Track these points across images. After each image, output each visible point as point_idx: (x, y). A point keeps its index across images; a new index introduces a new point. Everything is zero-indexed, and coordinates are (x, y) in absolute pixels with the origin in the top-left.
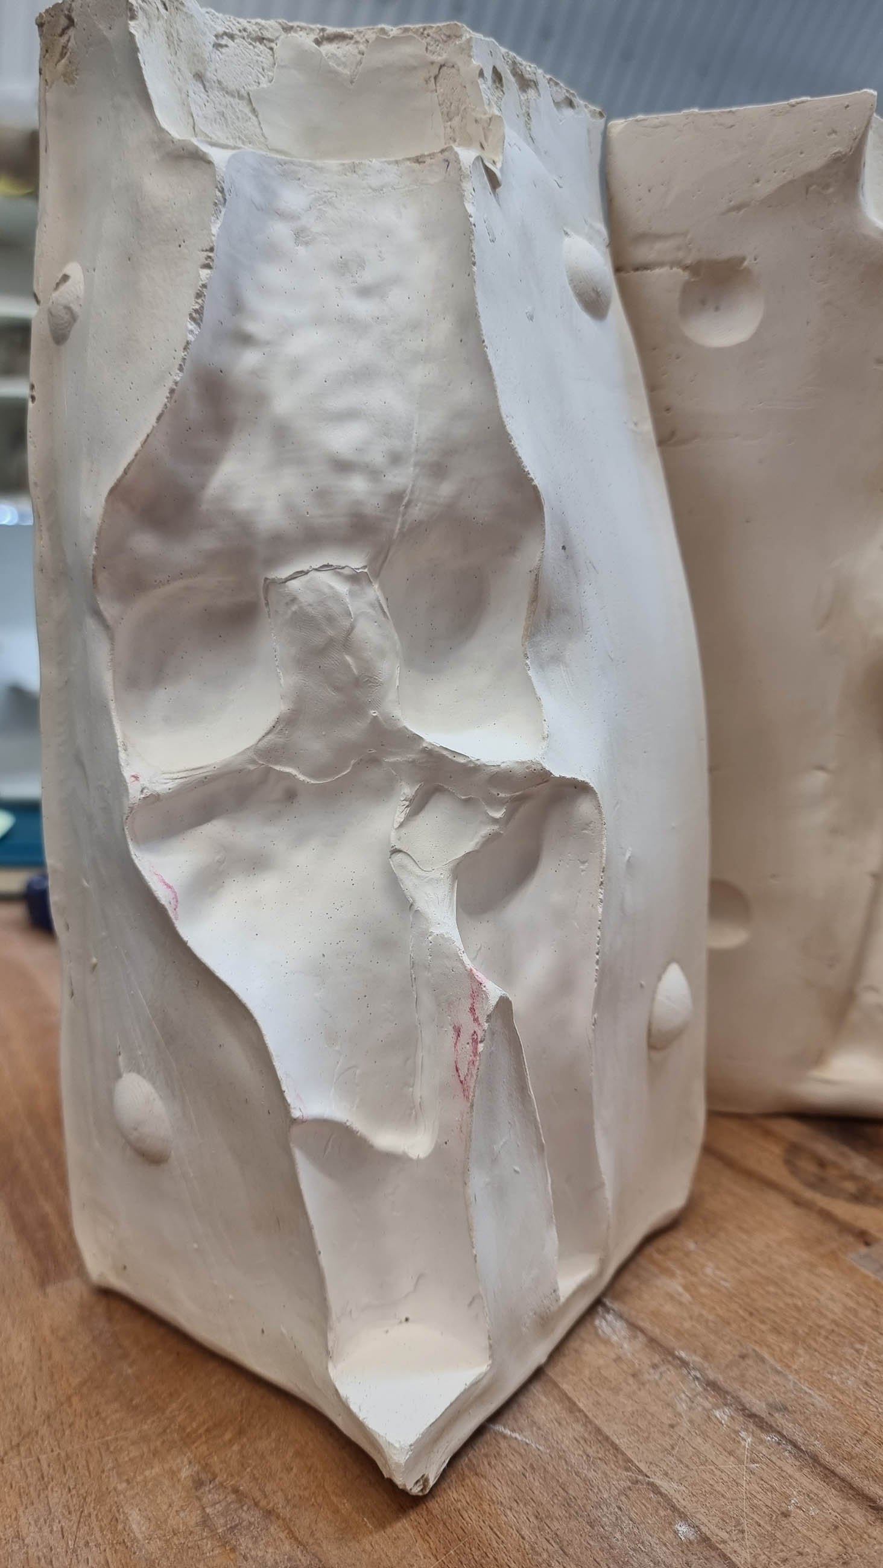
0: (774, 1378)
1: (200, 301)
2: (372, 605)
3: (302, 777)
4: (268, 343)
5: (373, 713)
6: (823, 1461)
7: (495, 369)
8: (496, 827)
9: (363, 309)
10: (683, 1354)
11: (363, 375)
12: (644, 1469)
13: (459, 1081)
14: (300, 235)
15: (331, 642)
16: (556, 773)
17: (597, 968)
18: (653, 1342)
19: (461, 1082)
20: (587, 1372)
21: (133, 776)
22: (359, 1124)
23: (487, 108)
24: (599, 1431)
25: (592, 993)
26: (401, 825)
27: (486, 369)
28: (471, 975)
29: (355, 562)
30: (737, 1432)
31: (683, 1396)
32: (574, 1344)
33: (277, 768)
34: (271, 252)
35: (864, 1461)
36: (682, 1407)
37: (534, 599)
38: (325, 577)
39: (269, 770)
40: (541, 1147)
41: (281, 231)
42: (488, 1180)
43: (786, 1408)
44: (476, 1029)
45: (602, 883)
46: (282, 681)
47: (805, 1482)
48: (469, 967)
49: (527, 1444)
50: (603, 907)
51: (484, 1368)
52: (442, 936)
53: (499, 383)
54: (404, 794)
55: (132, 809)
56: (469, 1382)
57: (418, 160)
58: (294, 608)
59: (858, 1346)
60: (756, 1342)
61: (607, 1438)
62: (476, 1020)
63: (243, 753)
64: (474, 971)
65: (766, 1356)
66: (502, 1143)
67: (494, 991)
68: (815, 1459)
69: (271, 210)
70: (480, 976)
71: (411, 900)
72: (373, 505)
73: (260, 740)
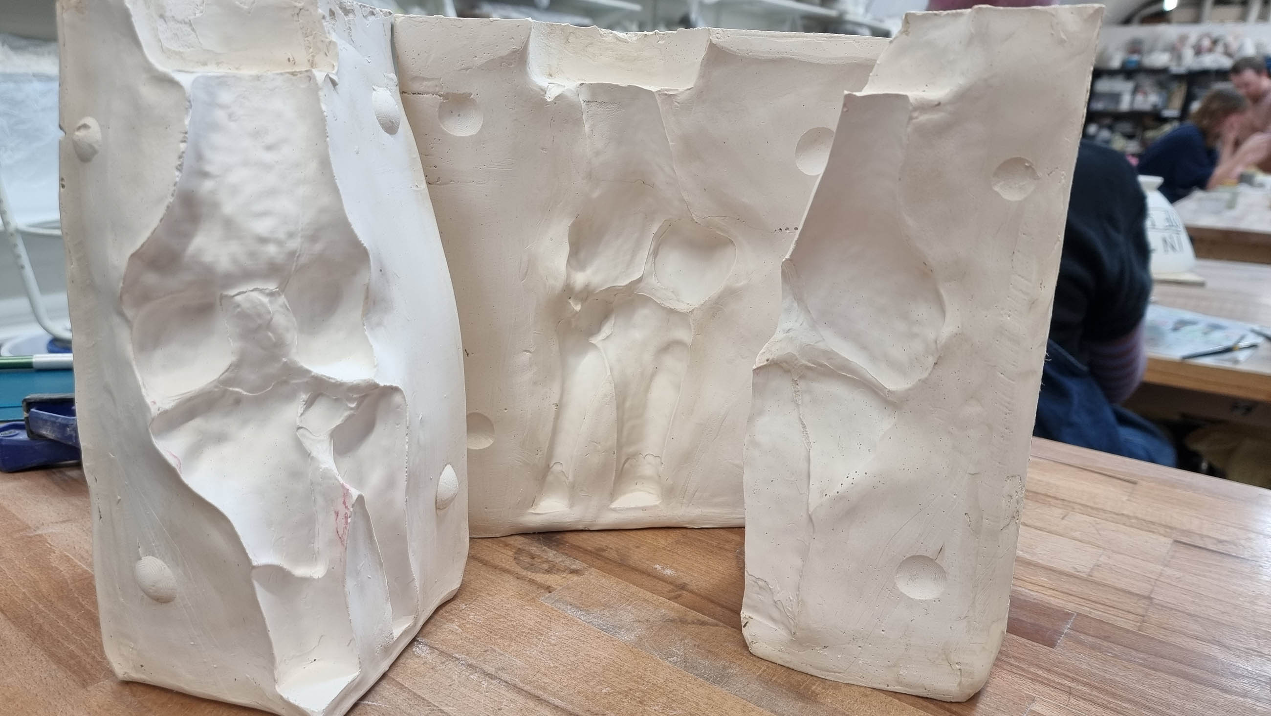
0: (499, 657)
1: (181, 160)
2: (281, 306)
3: (245, 393)
4: (217, 176)
5: (284, 360)
6: (518, 686)
7: (341, 191)
8: (352, 412)
9: (269, 157)
10: (457, 655)
11: (272, 192)
12: (437, 705)
13: (339, 538)
14: (230, 116)
15: (260, 327)
16: (382, 384)
17: (407, 474)
18: (442, 653)
19: (340, 538)
20: (409, 671)
21: (153, 402)
22: (286, 566)
23: (328, 35)
24: (415, 694)
25: (404, 488)
26: (302, 415)
27: (336, 190)
28: (343, 486)
29: (272, 286)
30: (480, 682)
31: (456, 673)
32: (402, 660)
33: (231, 389)
34: (215, 127)
35: (537, 683)
36: (455, 677)
37: (367, 298)
38: (255, 295)
39: (225, 391)
40: (381, 565)
41: (220, 115)
42: (355, 583)
43: (504, 668)
44: (347, 511)
45: (407, 434)
46: (232, 344)
47: (509, 695)
48: (341, 482)
49: (380, 706)
50: (408, 445)
51: (357, 673)
52: (327, 468)
53: (343, 197)
54: (303, 398)
55: (153, 420)
56: (350, 681)
57: (293, 74)
58: (239, 310)
59: (539, 637)
60: (492, 644)
61: (419, 696)
62: (346, 507)
63: (211, 383)
64: (344, 483)
65: (497, 649)
66: (361, 565)
67: (355, 493)
68: (515, 686)
69: (213, 104)
70: (347, 486)
71: (309, 452)
72: (280, 258)
73: (221, 376)
